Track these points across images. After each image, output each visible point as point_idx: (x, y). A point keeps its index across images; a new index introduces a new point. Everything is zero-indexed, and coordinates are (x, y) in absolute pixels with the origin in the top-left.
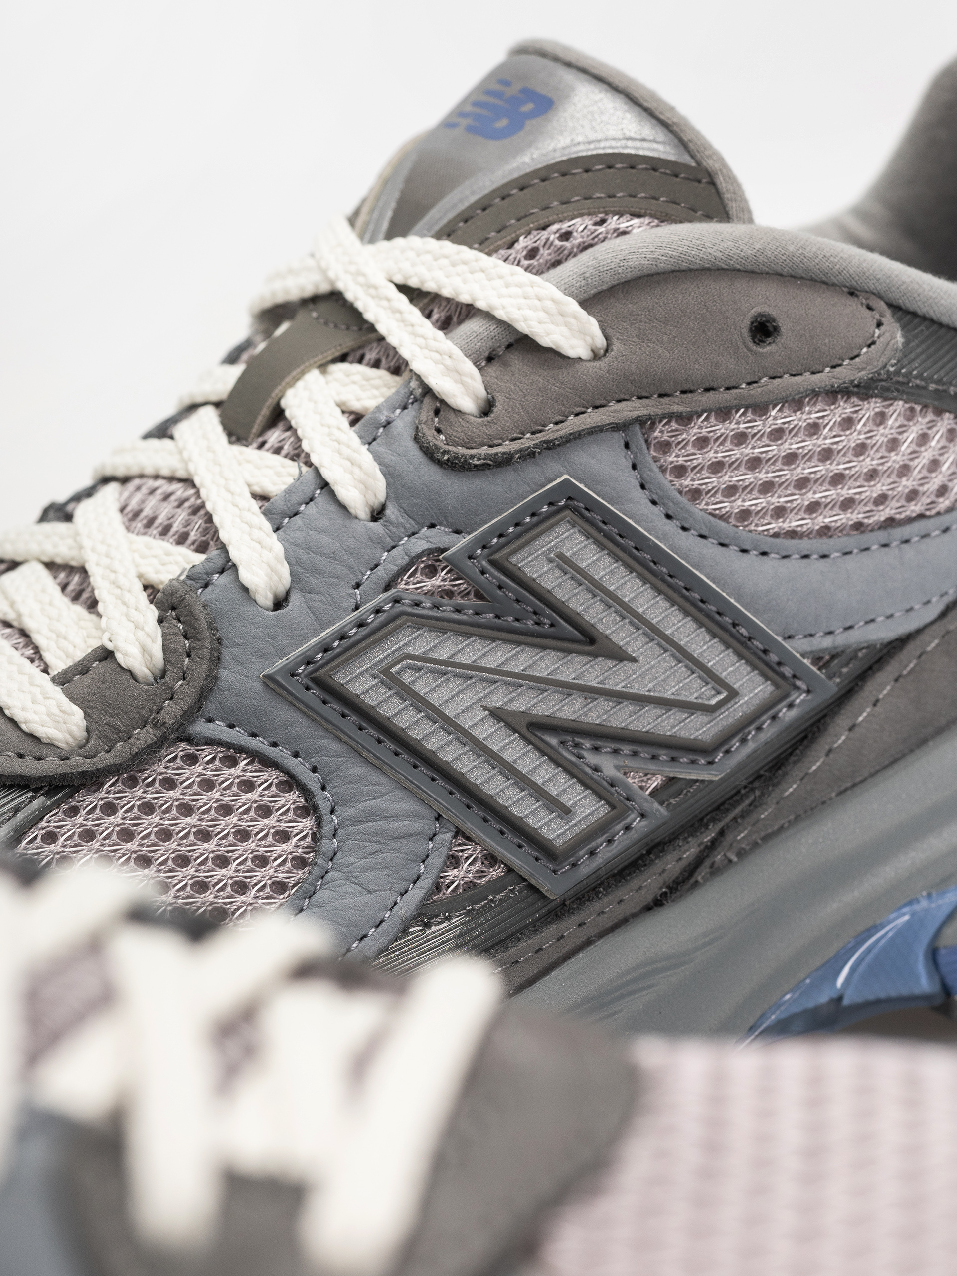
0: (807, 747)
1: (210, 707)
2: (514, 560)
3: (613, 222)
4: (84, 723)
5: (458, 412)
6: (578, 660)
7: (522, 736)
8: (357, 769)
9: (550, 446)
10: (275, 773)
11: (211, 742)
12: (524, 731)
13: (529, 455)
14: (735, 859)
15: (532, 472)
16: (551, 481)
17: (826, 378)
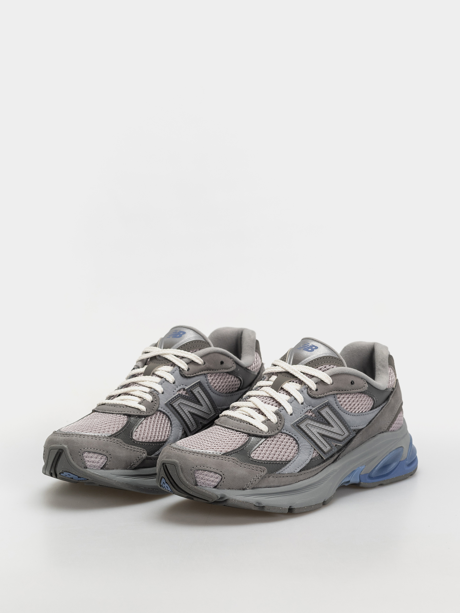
0: (350, 443)
1: (284, 428)
2: (320, 412)
3: (332, 366)
4: (268, 429)
5: (313, 390)
6: (327, 426)
7: (321, 436)
8: (302, 439)
9: (326, 396)
10: (292, 438)
11: (284, 433)
12: (321, 435)
13: (323, 397)
14: (341, 458)
15: (323, 400)
16: (325, 401)
17: (359, 390)
